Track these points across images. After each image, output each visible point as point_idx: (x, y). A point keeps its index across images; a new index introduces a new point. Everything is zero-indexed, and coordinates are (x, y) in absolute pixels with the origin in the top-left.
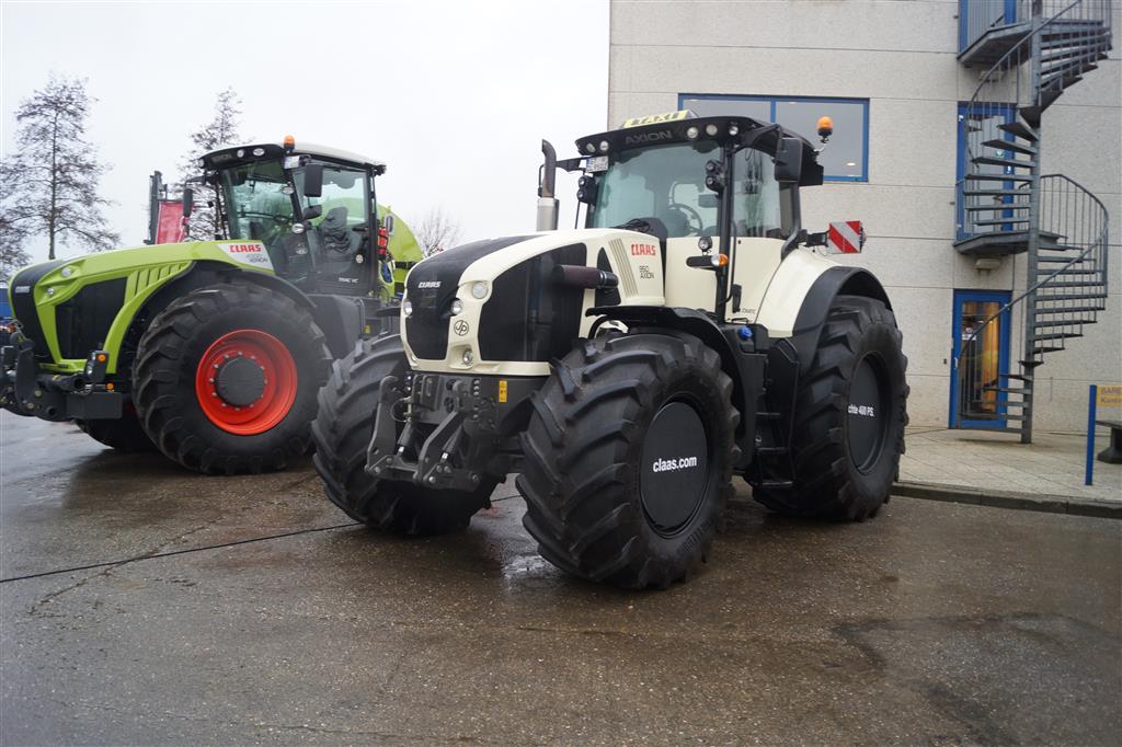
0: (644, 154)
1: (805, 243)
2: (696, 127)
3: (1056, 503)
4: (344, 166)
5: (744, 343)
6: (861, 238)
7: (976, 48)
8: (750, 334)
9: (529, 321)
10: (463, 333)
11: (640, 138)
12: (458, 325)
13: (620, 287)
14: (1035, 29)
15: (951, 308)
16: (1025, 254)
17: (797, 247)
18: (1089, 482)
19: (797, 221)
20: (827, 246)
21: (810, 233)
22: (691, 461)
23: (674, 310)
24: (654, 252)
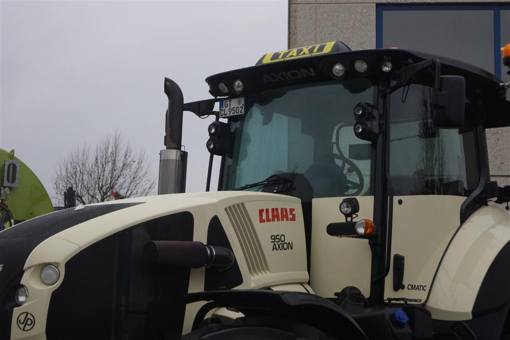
2: (342, 63)
9: (117, 310)
12: (22, 318)
13: (241, 263)
17: (486, 205)
19: (483, 170)
21: (502, 185)
23: (282, 297)
24: (294, 216)
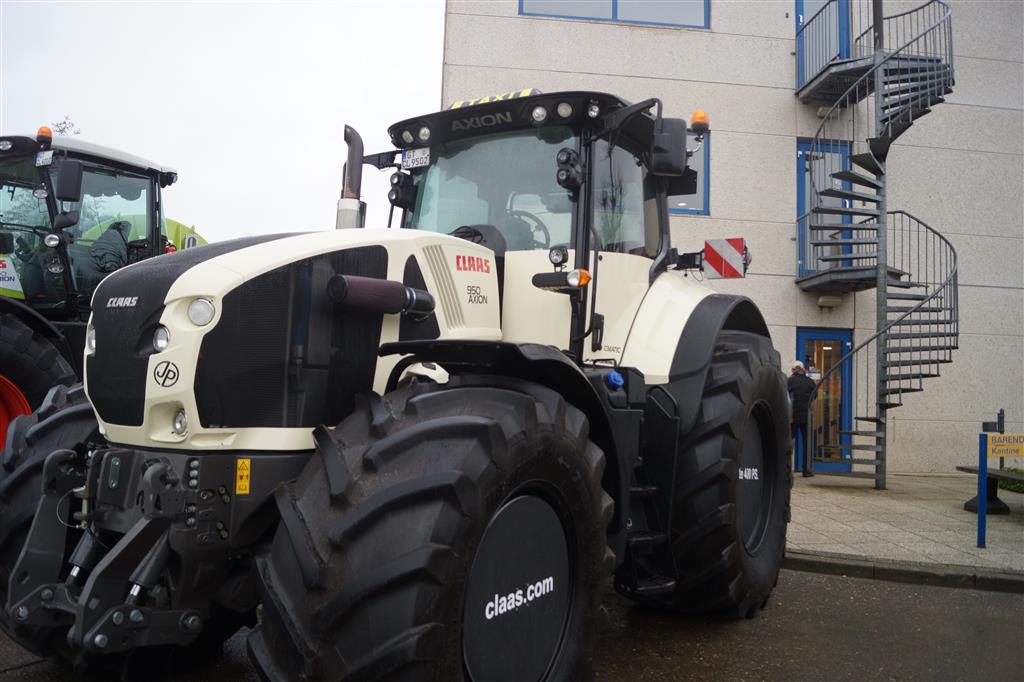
0: (477, 147)
1: (675, 265)
2: (543, 106)
3: (962, 576)
4: (118, 171)
5: (613, 394)
6: (745, 259)
7: (816, 83)
8: (621, 381)
9: (292, 363)
10: (168, 382)
11: (470, 123)
12: (161, 369)
13: (439, 311)
14: (878, 62)
15: (794, 346)
16: (874, 290)
17: (666, 270)
18: (981, 544)
19: (665, 236)
20: (702, 269)
21: (681, 253)
22: (546, 585)
23: (520, 348)
24: (488, 267)
